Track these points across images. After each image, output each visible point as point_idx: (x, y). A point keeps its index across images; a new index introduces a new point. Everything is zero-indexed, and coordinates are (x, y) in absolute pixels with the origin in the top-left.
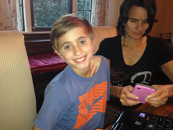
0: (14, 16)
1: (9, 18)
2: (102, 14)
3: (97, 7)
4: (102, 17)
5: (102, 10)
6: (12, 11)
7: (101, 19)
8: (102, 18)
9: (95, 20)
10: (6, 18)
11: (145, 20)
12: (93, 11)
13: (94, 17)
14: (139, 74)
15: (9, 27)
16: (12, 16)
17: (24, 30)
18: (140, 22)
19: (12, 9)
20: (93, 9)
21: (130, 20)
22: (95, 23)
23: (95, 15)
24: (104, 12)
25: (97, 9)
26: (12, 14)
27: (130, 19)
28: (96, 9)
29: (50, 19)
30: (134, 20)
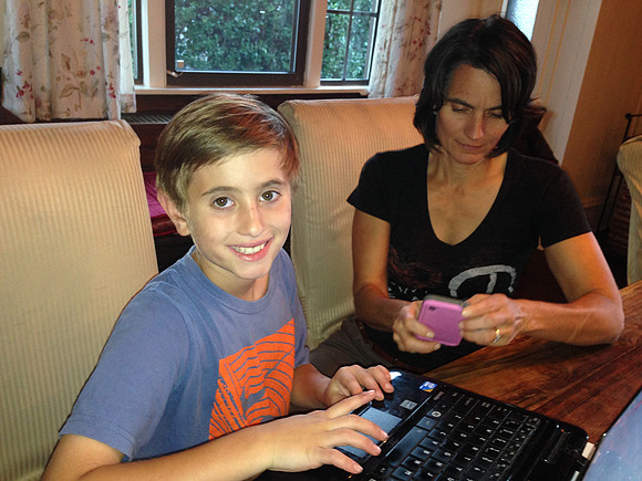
0: (108, 37)
1: (92, 42)
2: (417, 31)
3: (399, 5)
4: (415, 42)
5: (418, 16)
6: (103, 20)
7: (413, 47)
8: (417, 45)
9: (389, 53)
10: (84, 42)
11: (494, 109)
12: (384, 18)
13: (388, 38)
14: (474, 273)
15: (93, 73)
16: (104, 37)
17: (139, 80)
18: (479, 115)
19: (104, 14)
20: (386, 9)
21: (449, 103)
22: (387, 63)
23: (389, 34)
24: (423, 24)
25: (399, 9)
26: (103, 31)
27: (450, 100)
28: (395, 9)
29: (233, 30)
30: (461, 107)
